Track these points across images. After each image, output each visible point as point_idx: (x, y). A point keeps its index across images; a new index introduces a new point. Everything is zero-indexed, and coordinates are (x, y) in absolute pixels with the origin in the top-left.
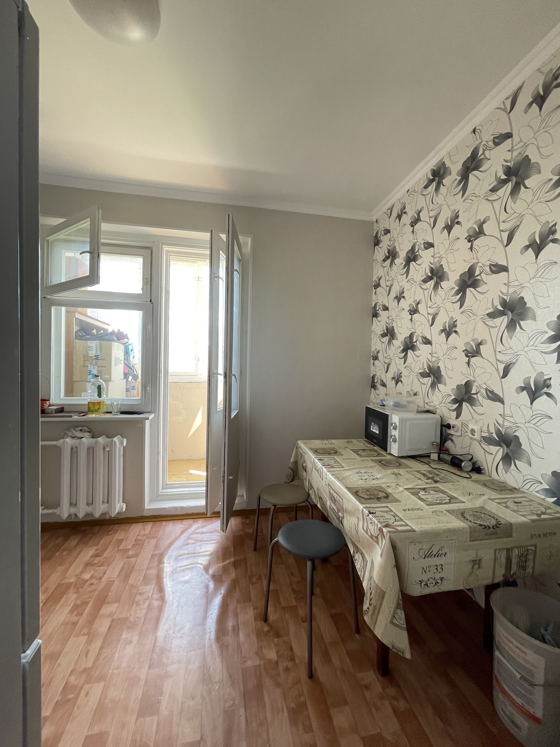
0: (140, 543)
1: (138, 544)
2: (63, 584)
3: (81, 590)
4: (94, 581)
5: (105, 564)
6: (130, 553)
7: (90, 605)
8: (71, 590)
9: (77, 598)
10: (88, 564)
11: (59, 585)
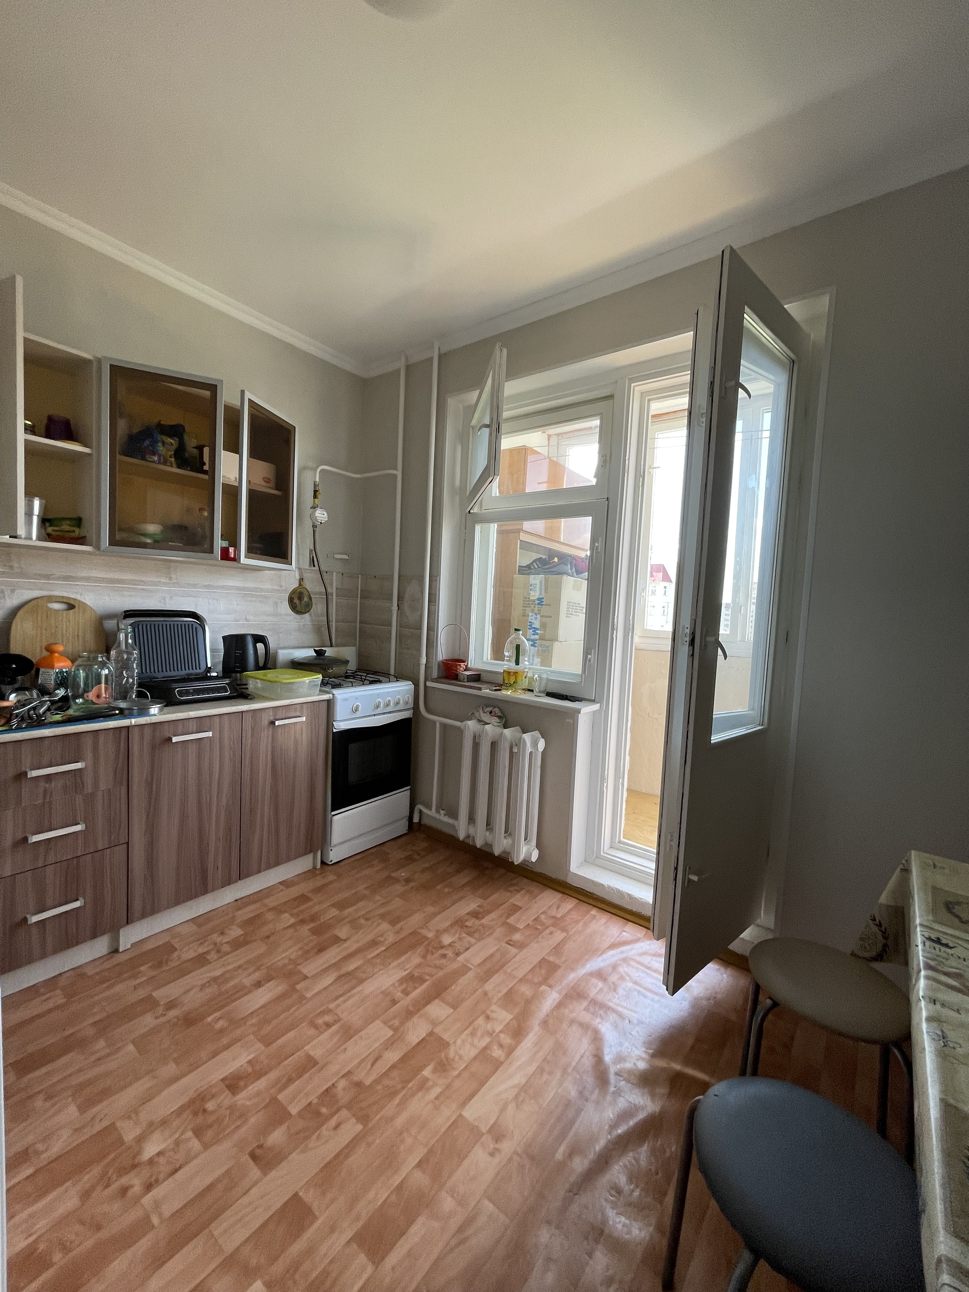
0: (539, 927)
1: (536, 929)
2: (419, 933)
3: (429, 956)
4: (450, 953)
5: (476, 935)
6: (517, 937)
7: (424, 986)
8: (421, 950)
9: (419, 965)
10: (459, 923)
11: (414, 933)
